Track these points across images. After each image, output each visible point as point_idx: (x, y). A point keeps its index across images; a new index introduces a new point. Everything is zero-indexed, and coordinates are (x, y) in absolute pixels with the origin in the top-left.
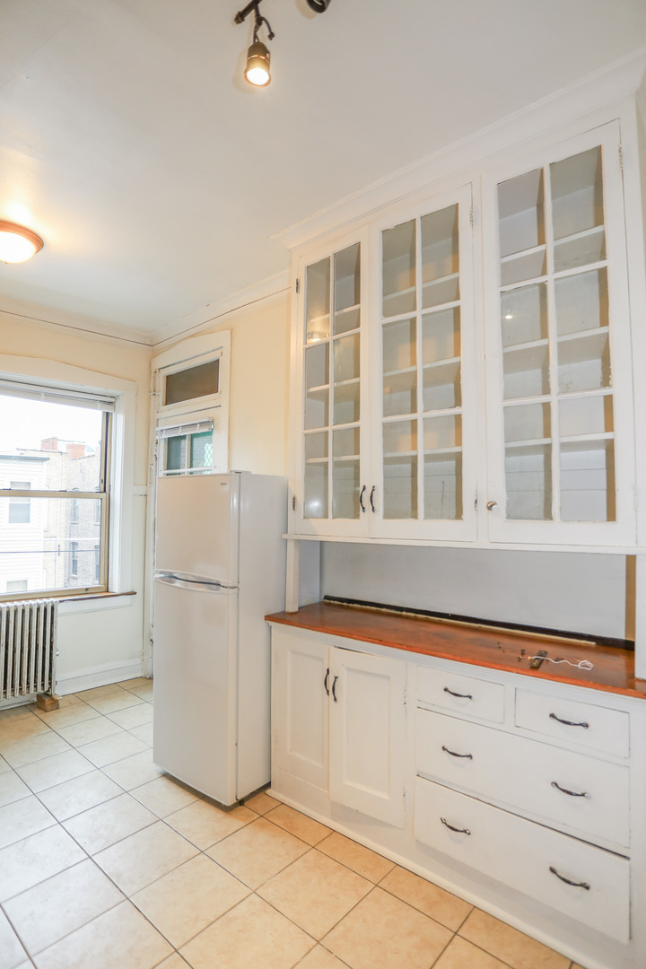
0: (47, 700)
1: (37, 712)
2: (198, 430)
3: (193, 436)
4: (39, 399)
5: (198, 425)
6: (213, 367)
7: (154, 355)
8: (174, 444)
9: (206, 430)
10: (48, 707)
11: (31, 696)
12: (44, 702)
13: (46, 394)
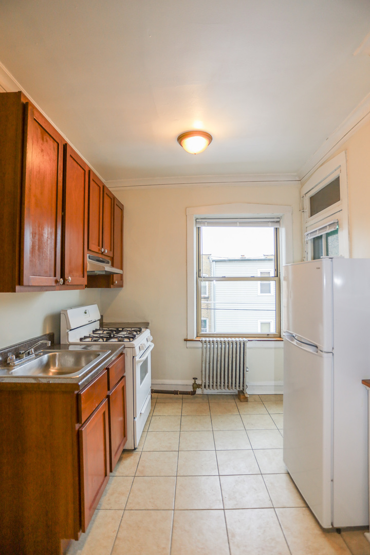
0: (241, 395)
1: (237, 400)
2: (328, 230)
3: (328, 235)
4: (236, 226)
5: (328, 227)
6: (336, 183)
7: (302, 185)
8: (316, 242)
9: (333, 229)
10: (242, 400)
11: (234, 391)
12: (241, 396)
13: (240, 223)
